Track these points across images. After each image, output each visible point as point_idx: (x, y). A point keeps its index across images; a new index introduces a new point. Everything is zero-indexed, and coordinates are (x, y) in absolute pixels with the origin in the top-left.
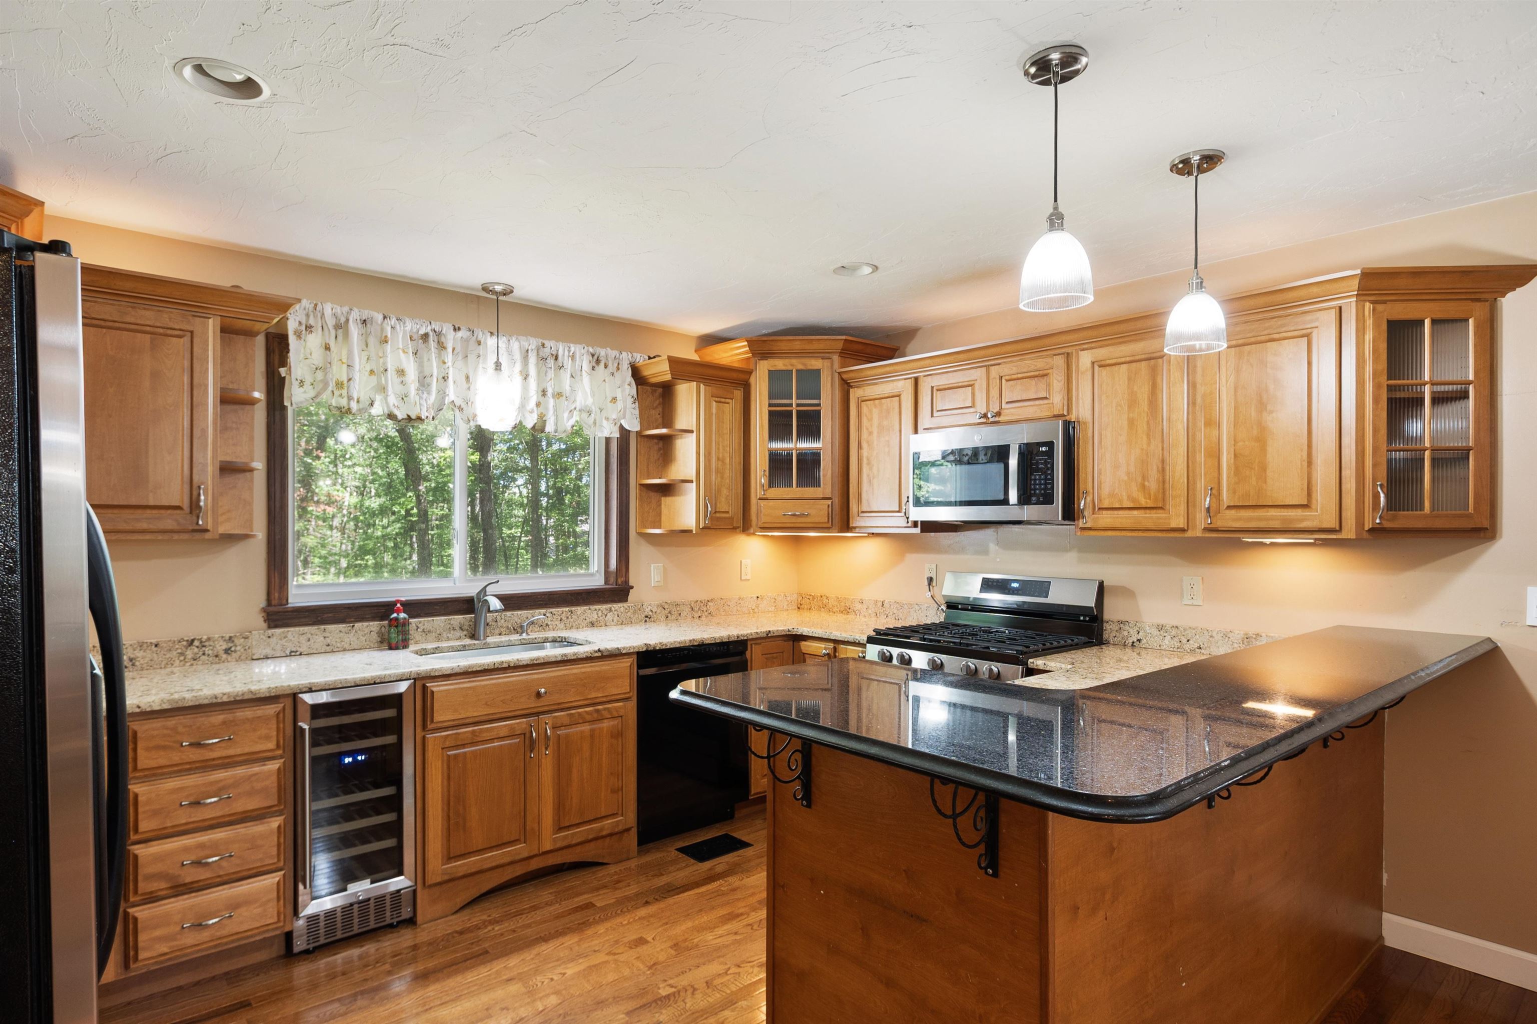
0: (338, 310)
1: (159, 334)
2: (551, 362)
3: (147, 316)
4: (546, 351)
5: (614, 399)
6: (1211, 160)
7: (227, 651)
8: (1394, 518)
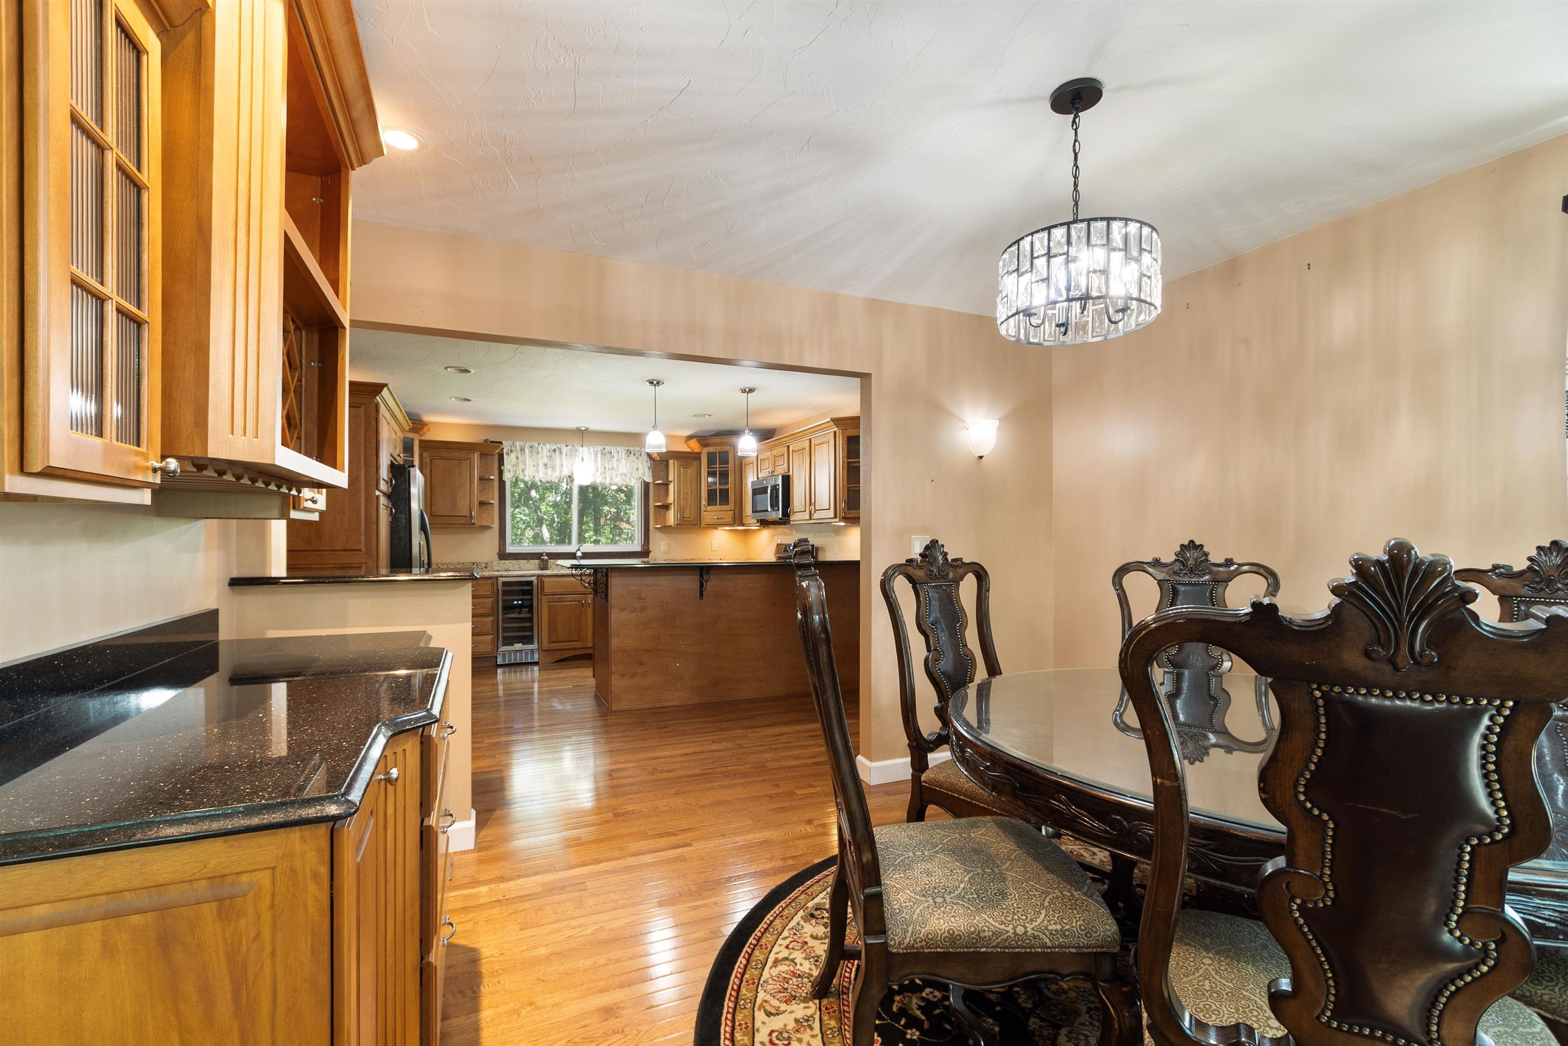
0: (521, 443)
1: (460, 460)
2: (608, 455)
3: (457, 454)
4: (606, 451)
5: (638, 469)
6: (751, 391)
7: (485, 567)
8: (850, 513)
